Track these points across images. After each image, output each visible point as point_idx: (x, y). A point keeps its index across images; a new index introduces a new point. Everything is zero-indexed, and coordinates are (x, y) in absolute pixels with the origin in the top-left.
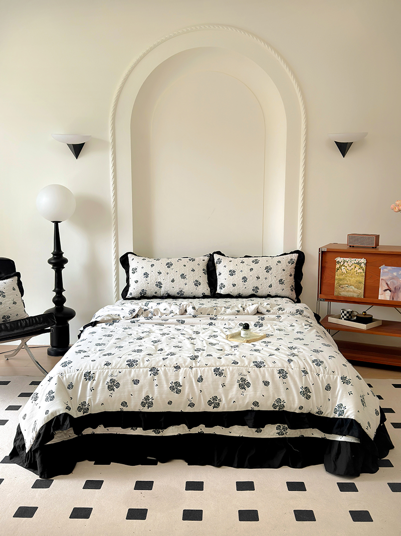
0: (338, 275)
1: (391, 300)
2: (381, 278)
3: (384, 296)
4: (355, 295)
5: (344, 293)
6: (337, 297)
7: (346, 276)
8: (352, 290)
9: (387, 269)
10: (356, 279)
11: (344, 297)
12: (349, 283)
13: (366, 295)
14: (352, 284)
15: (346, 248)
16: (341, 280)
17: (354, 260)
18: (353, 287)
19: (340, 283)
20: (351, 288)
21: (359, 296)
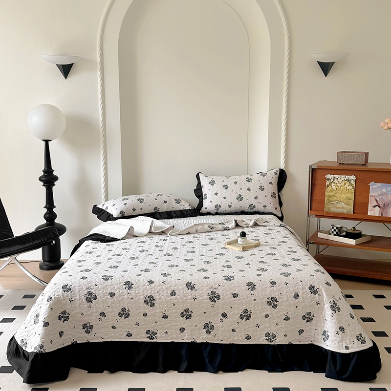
0: (328, 192)
1: (381, 216)
2: (370, 194)
3: (374, 212)
4: (345, 211)
5: (334, 210)
6: (327, 213)
7: (336, 193)
8: (341, 206)
9: (376, 185)
10: (346, 196)
11: (334, 213)
12: (339, 199)
13: (356, 211)
14: (342, 200)
15: (336, 165)
16: (331, 196)
17: (343, 177)
18: (343, 203)
19: (330, 199)
20: (341, 205)
21: (349, 213)
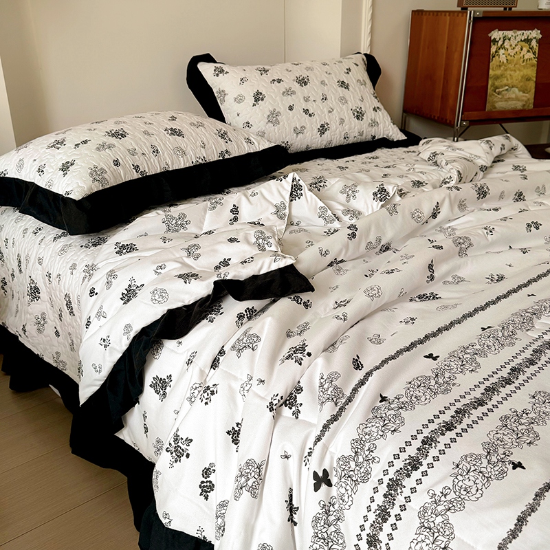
0: (493, 69)
4: (519, 105)
5: (501, 105)
6: (491, 112)
7: (506, 70)
8: (513, 96)
10: (522, 73)
11: (503, 112)
12: (510, 82)
13: (537, 102)
14: (515, 83)
16: (497, 78)
17: (520, 35)
18: (516, 90)
19: (497, 83)
20: (514, 93)
21: (526, 107)
